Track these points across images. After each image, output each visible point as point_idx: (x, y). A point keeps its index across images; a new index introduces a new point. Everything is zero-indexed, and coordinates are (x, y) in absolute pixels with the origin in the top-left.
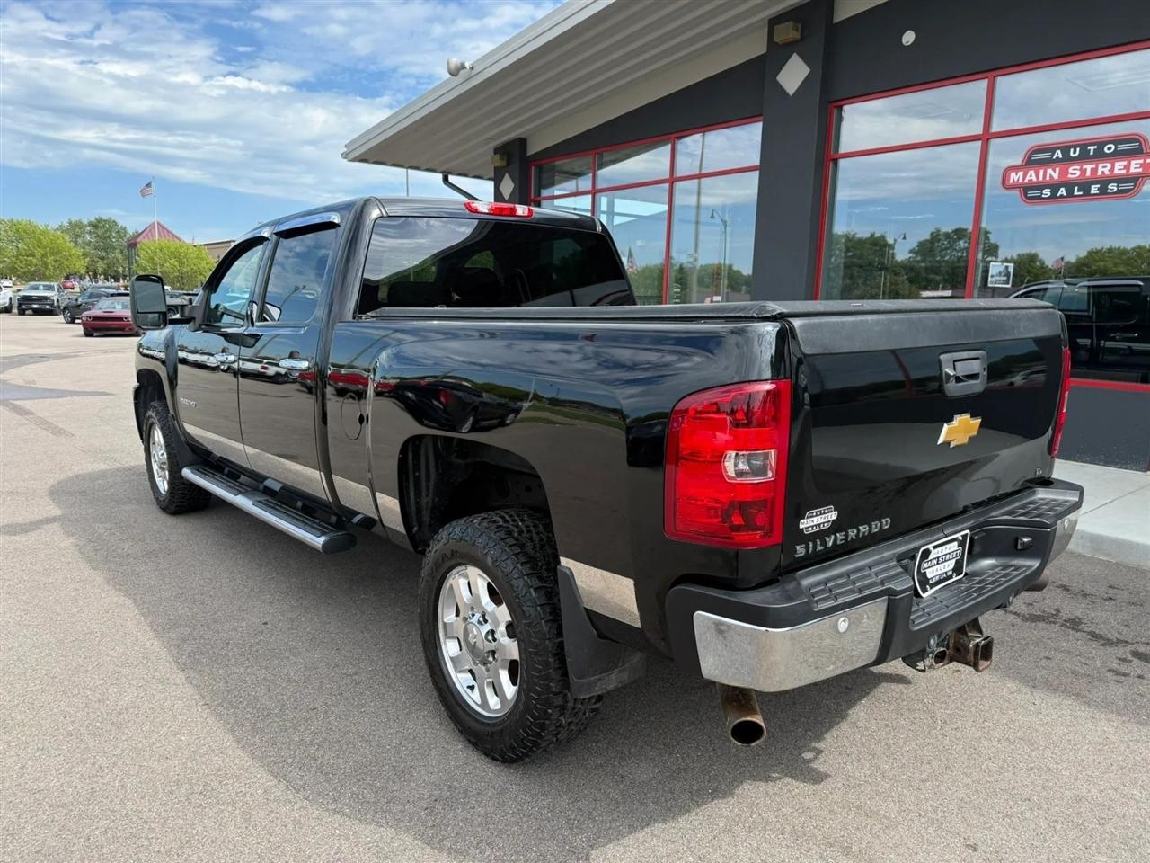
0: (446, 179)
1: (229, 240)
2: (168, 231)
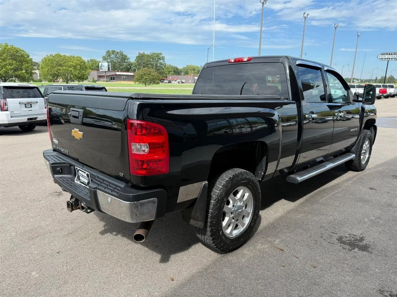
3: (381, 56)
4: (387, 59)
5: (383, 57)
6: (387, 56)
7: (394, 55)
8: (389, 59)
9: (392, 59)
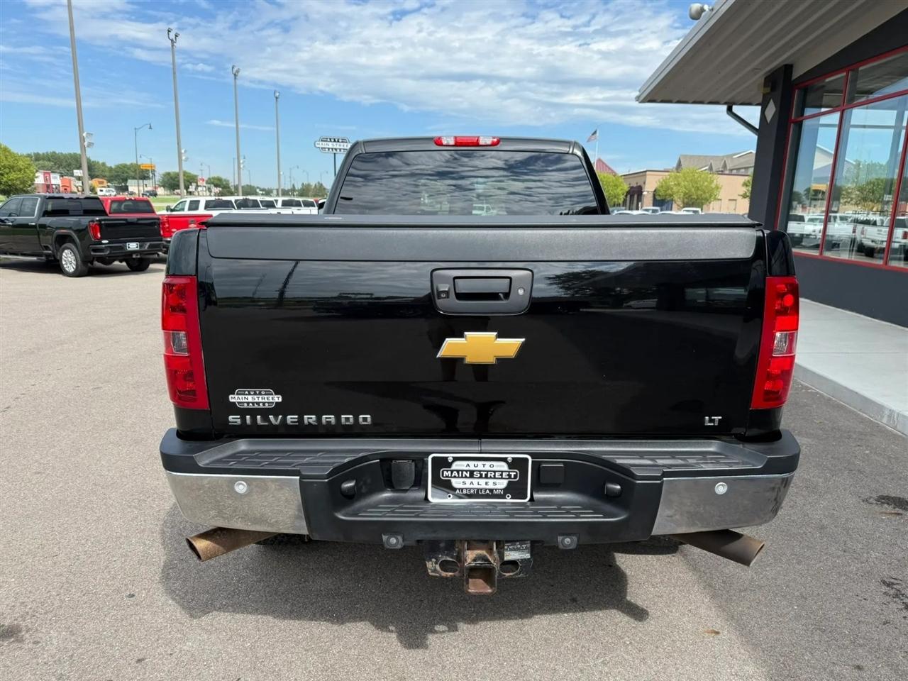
0: (730, 110)
1: (645, 170)
2: (606, 166)
3: (321, 143)
4: (332, 149)
5: (324, 145)
6: (331, 145)
7: (342, 144)
8: (336, 149)
9: (340, 150)
